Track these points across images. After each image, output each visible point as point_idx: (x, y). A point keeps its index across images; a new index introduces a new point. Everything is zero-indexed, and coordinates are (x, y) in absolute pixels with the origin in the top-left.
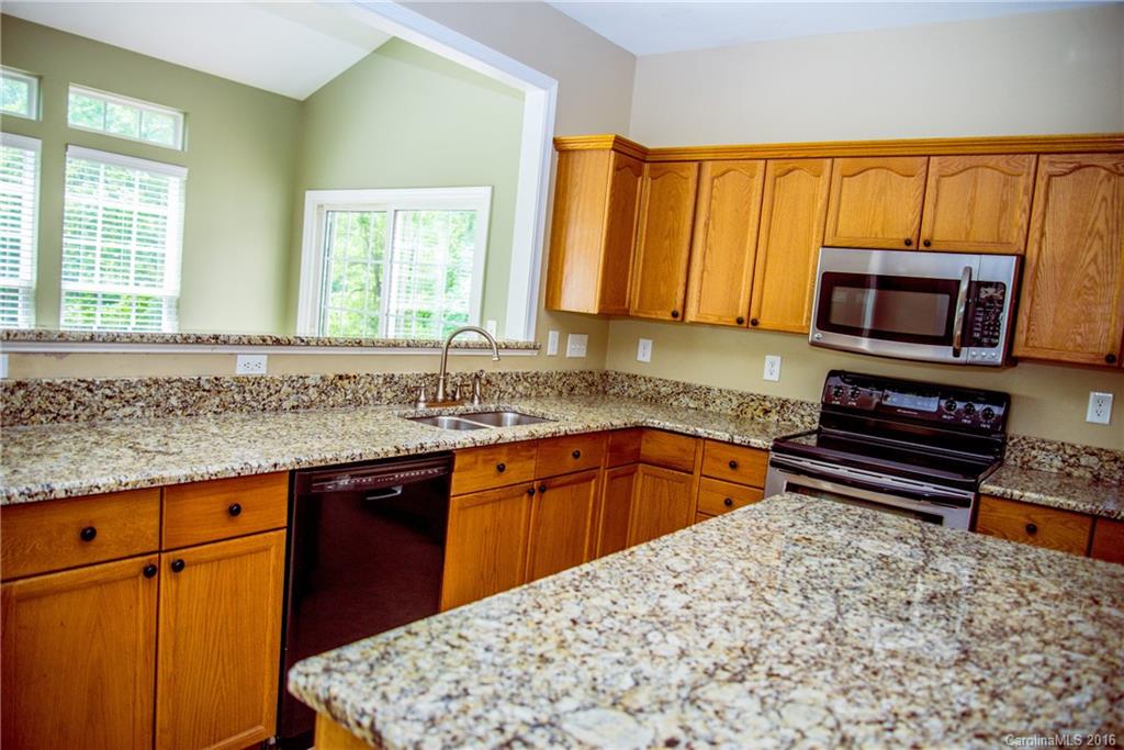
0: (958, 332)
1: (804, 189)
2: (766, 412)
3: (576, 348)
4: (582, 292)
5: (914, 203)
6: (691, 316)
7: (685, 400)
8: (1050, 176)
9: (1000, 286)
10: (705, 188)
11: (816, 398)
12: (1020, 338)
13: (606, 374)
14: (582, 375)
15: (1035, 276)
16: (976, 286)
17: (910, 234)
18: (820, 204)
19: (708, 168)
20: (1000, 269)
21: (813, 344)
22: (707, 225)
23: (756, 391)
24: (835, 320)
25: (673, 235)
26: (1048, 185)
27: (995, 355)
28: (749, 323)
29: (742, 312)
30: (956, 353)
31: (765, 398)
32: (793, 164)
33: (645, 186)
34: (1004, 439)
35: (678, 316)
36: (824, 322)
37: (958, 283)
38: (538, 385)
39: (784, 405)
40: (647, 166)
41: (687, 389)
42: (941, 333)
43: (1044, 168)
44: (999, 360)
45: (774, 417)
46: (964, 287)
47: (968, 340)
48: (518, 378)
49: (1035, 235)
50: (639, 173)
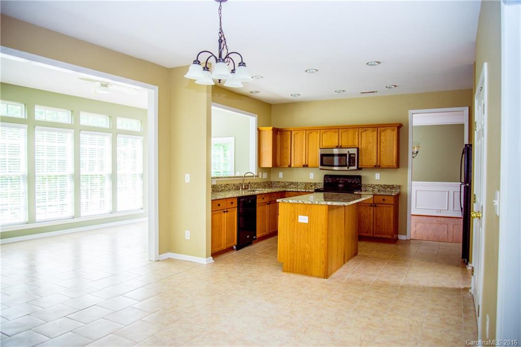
0: (348, 164)
1: (315, 136)
2: (312, 186)
3: (265, 176)
4: (268, 162)
5: (337, 138)
6: (293, 166)
7: (292, 186)
8: (361, 132)
9: (355, 154)
10: (293, 137)
11: (322, 181)
12: (360, 164)
13: (271, 182)
14: (267, 182)
15: (361, 152)
16: (350, 155)
17: (337, 145)
18: (318, 139)
19: (293, 133)
20: (354, 151)
21: (320, 169)
22: (294, 145)
23: (309, 182)
24: (324, 164)
25: (287, 148)
26: (361, 134)
27: (355, 168)
28: (306, 166)
29: (304, 163)
30: (348, 168)
31: (311, 183)
32: (312, 131)
33: (278, 137)
34: (361, 185)
35: (290, 166)
36: (322, 164)
37: (346, 154)
38: (259, 185)
39: (315, 184)
40: (279, 132)
41: (292, 183)
42: (345, 164)
43: (360, 131)
44: (356, 168)
45: (313, 187)
46: (348, 155)
47: (350, 165)
48: (255, 184)
49: (360, 143)
50: (277, 134)
